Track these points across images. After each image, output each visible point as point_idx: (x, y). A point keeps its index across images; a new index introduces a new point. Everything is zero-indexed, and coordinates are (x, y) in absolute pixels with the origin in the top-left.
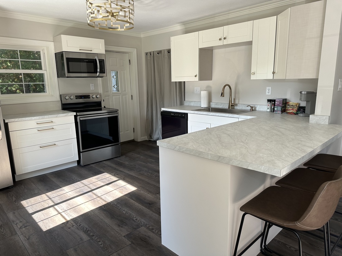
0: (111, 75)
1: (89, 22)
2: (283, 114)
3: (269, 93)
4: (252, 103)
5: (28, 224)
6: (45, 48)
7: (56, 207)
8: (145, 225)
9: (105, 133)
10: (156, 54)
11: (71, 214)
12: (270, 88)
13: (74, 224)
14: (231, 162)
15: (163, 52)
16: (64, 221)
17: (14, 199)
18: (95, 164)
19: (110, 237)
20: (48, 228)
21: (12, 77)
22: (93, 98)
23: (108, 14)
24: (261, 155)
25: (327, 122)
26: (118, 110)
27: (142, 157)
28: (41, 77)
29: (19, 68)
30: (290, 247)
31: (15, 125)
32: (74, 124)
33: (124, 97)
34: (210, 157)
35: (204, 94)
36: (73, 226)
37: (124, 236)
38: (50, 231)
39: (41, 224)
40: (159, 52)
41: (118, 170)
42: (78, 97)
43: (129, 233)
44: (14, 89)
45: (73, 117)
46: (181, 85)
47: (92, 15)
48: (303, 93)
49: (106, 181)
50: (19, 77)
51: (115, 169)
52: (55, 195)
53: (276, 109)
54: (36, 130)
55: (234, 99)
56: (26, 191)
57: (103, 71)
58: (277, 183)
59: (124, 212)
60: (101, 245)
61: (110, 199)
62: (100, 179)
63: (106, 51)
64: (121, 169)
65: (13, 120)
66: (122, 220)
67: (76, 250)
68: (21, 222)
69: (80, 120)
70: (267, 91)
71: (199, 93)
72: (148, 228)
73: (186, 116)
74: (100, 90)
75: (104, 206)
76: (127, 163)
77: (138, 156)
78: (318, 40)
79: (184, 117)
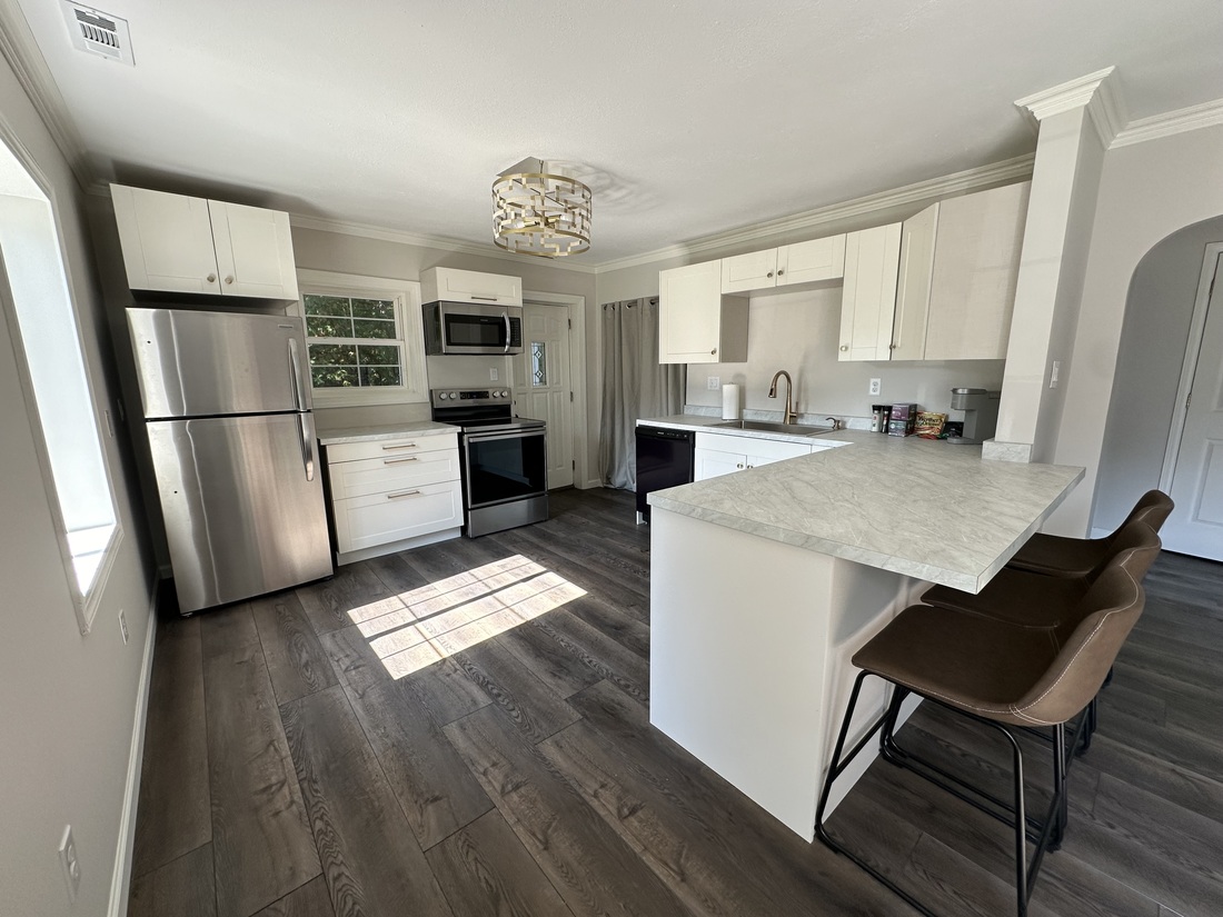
0: (531, 352)
1: (497, 236)
2: (910, 437)
3: (876, 392)
4: (837, 413)
5: (361, 662)
6: (403, 295)
7: (419, 625)
8: (611, 677)
9: (516, 471)
10: (625, 307)
11: (451, 643)
12: (879, 381)
13: (458, 667)
14: (839, 551)
15: (639, 303)
16: (438, 659)
17: (334, 604)
18: (497, 535)
19: (535, 701)
20: (404, 674)
21: (335, 356)
22: (495, 398)
23: (538, 219)
24: (906, 534)
25: (1026, 457)
26: (544, 423)
27: (591, 523)
28: (393, 353)
29: (349, 335)
30: (949, 745)
31: (338, 450)
32: (457, 451)
33: (555, 395)
34: (781, 537)
35: (729, 390)
36: (456, 670)
37: (566, 700)
38: (408, 681)
39: (388, 664)
40: (633, 303)
41: (542, 549)
42: (465, 395)
43: (575, 692)
44: (338, 379)
45: (455, 438)
46: (678, 372)
47: (503, 223)
48: (960, 391)
49: (520, 572)
50: (348, 356)
51: (538, 547)
52: (417, 599)
53: (893, 426)
54: (380, 463)
55: (797, 403)
56: (358, 587)
57: (516, 341)
58: (924, 598)
59: (563, 644)
60: (517, 717)
61: (531, 614)
62: (509, 567)
63: (524, 301)
64: (549, 548)
65: (336, 440)
66: (560, 663)
67: (462, 728)
68: (347, 656)
69: (469, 443)
70: (872, 387)
71: (718, 388)
72: (617, 683)
73: (691, 440)
74: (510, 382)
75: (520, 627)
76: (561, 535)
77: (584, 520)
78: (1006, 274)
79: (687, 440)
